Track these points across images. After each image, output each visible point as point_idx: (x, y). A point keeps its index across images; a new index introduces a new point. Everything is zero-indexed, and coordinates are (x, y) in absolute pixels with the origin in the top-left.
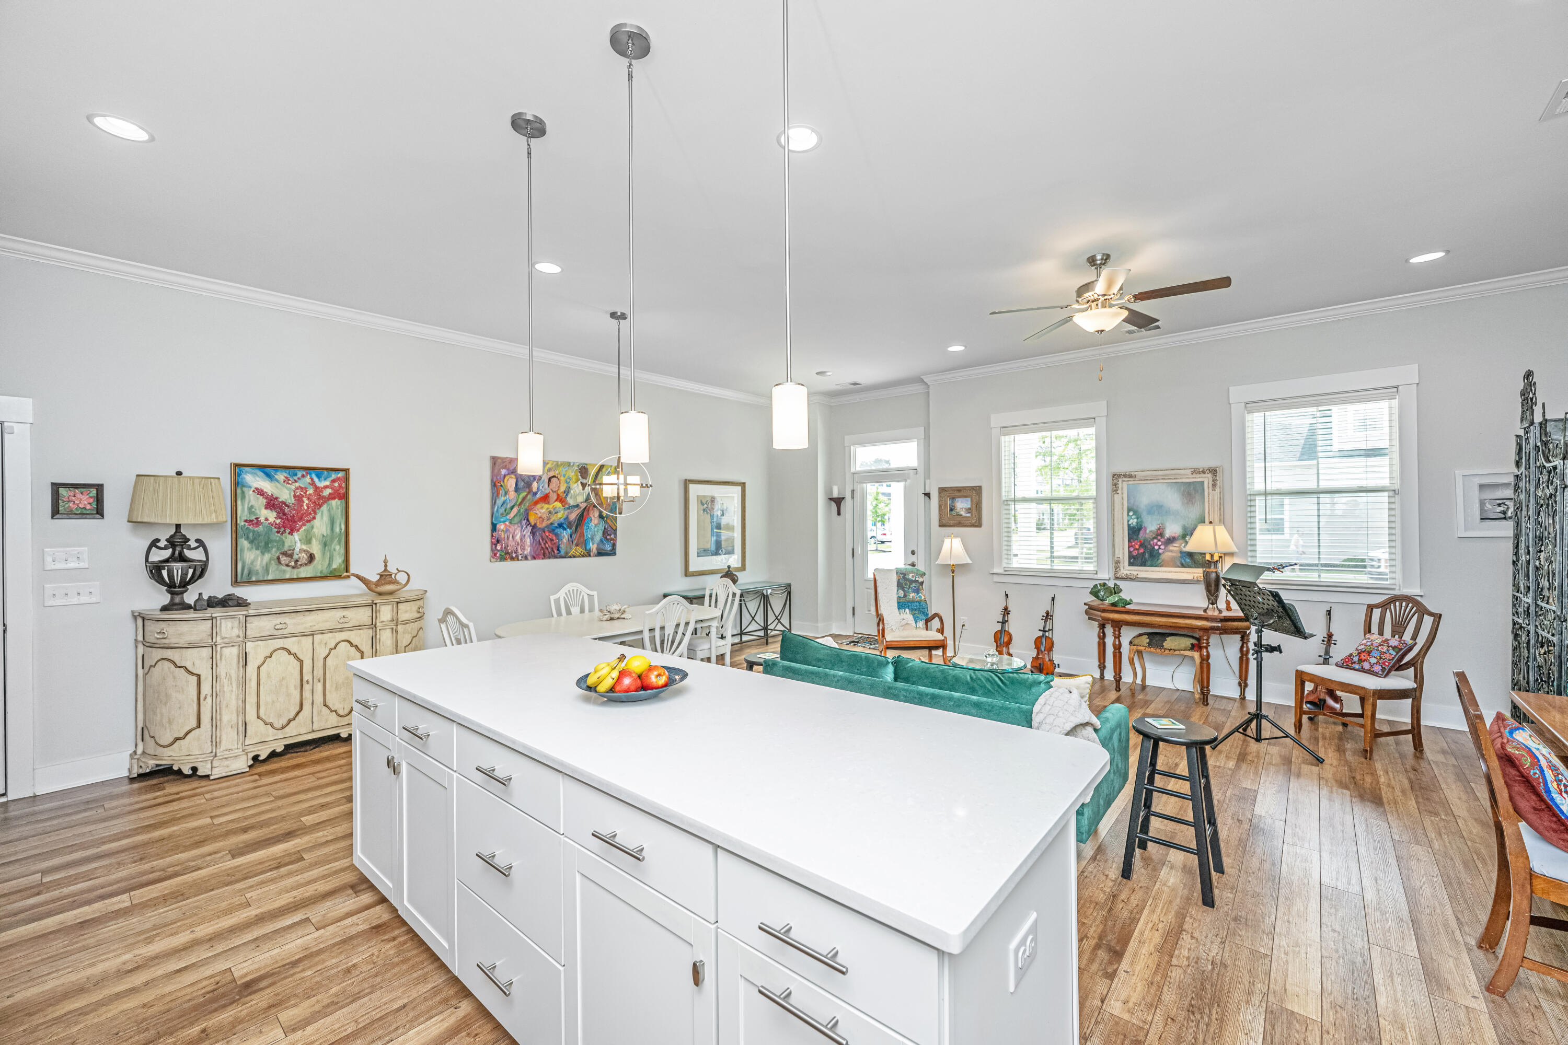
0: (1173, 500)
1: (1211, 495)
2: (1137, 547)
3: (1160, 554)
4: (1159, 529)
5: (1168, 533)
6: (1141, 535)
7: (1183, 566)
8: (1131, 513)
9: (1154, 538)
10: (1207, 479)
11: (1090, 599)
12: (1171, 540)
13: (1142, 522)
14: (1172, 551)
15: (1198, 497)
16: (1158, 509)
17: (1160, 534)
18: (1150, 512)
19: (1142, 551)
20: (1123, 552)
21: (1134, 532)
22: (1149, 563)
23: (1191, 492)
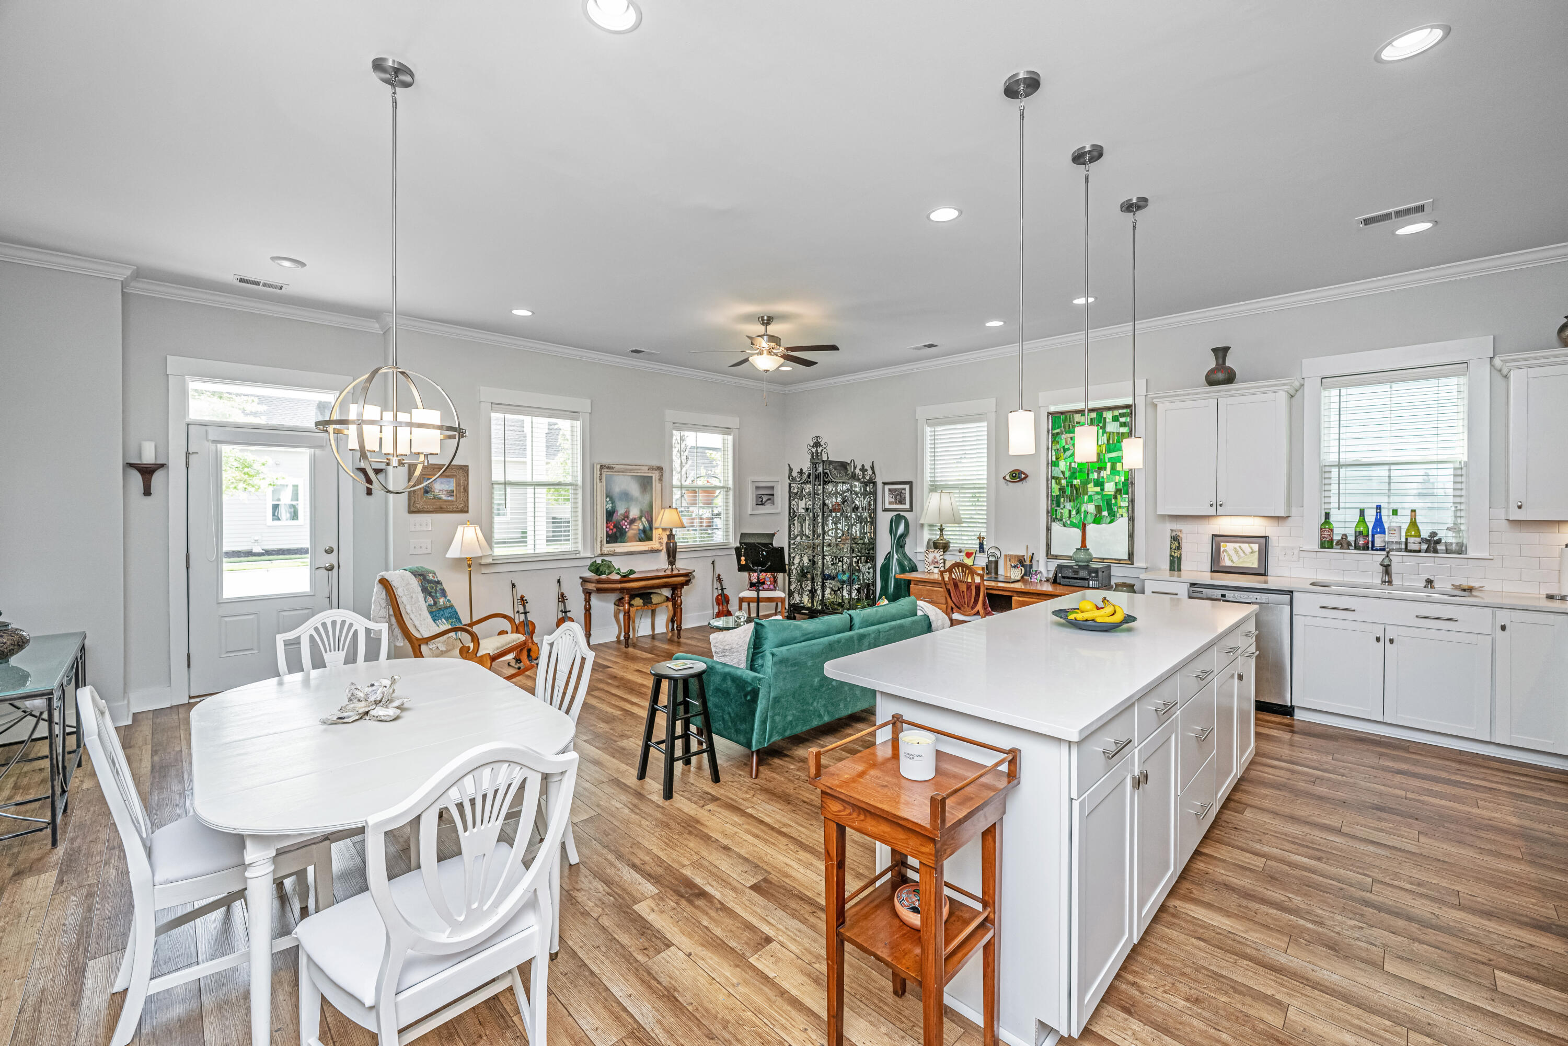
0: (634, 489)
1: (656, 485)
2: (612, 527)
3: (626, 532)
4: (626, 512)
5: (631, 517)
6: (615, 518)
7: (640, 540)
8: (608, 499)
9: (623, 519)
10: (655, 475)
11: (589, 574)
12: (633, 521)
13: (615, 506)
14: (633, 529)
15: (649, 488)
16: (626, 496)
17: (626, 516)
18: (621, 499)
19: (615, 530)
20: (601, 532)
21: (610, 514)
22: (619, 540)
23: (645, 483)
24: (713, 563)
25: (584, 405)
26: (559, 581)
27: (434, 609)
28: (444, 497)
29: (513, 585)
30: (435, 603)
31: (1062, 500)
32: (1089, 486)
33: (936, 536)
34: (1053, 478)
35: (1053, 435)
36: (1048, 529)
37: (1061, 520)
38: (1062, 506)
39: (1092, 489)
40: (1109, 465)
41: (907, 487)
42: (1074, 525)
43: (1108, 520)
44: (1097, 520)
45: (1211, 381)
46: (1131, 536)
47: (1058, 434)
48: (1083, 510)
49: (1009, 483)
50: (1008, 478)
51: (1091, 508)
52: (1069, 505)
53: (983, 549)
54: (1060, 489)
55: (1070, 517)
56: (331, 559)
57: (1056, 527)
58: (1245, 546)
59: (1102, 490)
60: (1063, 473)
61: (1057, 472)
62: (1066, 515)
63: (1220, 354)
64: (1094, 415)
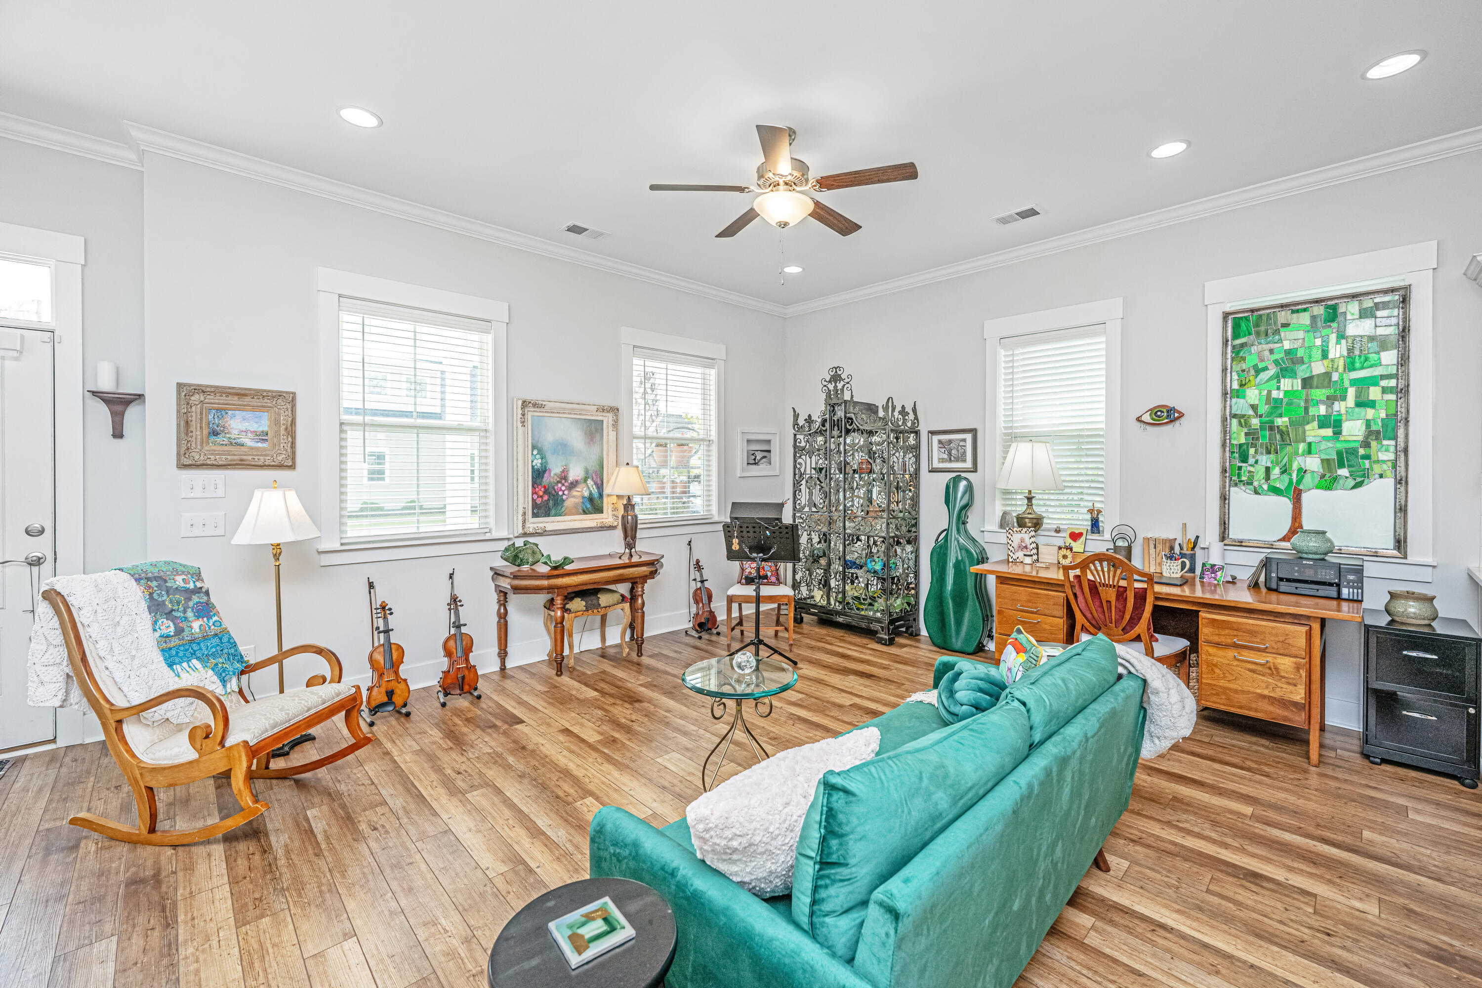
0: (576, 439)
1: (609, 434)
2: (541, 493)
3: (563, 501)
4: (563, 471)
5: (571, 477)
6: (546, 481)
7: (585, 513)
8: (535, 452)
9: (558, 482)
10: (608, 419)
11: (500, 563)
12: (574, 485)
13: (546, 462)
14: (574, 497)
15: (598, 437)
16: (563, 448)
17: (563, 477)
18: (555, 452)
19: (546, 498)
20: (525, 500)
21: (538, 474)
22: (553, 512)
23: (593, 430)
24: (689, 543)
25: (498, 311)
26: (451, 576)
27: (175, 642)
28: (248, 442)
29: (371, 586)
30: (179, 631)
31: (1252, 451)
32: (1308, 427)
33: (1019, 507)
34: (1234, 416)
35: (1234, 347)
36: (1224, 498)
37: (1251, 484)
38: (1251, 461)
39: (1313, 432)
40: (1351, 392)
41: (969, 437)
42: (1276, 491)
43: (1351, 483)
44: (1329, 482)
46: (1402, 510)
47: (1243, 345)
48: (1295, 466)
49: (1149, 428)
50: (1147, 418)
51: (1313, 464)
52: (1265, 460)
53: (1098, 527)
54: (1246, 434)
55: (1267, 477)
56: (40, 547)
57: (1238, 495)
59: (1338, 433)
60: (1254, 407)
61: (1240, 406)
62: (1260, 473)
64: (1319, 310)
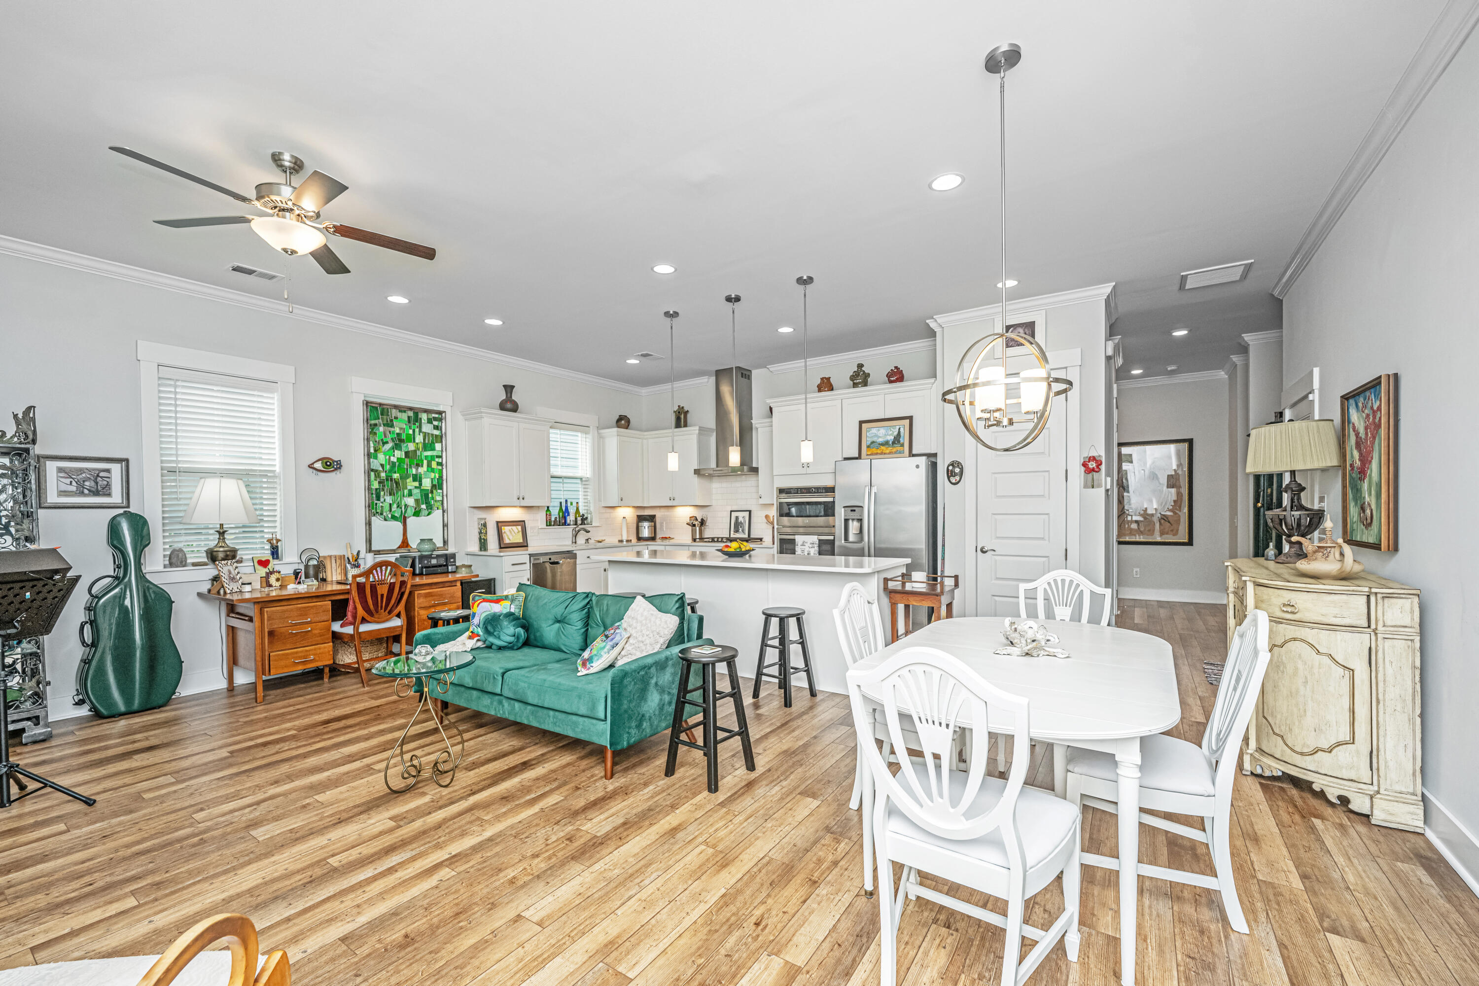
31: (382, 493)
32: (408, 480)
33: (212, 541)
34: (372, 470)
35: (370, 426)
36: (369, 524)
37: (382, 514)
38: (382, 500)
39: (411, 484)
40: (425, 462)
42: (394, 518)
43: (427, 512)
44: (417, 514)
45: (502, 407)
46: (445, 526)
47: (376, 425)
48: (403, 503)
49: (319, 473)
50: (318, 465)
51: (410, 501)
52: (389, 499)
53: (277, 554)
54: (379, 483)
55: (390, 510)
57: (376, 521)
58: (514, 528)
59: (421, 484)
60: (382, 465)
61: (375, 464)
62: (387, 508)
63: (509, 390)
64: (411, 414)
